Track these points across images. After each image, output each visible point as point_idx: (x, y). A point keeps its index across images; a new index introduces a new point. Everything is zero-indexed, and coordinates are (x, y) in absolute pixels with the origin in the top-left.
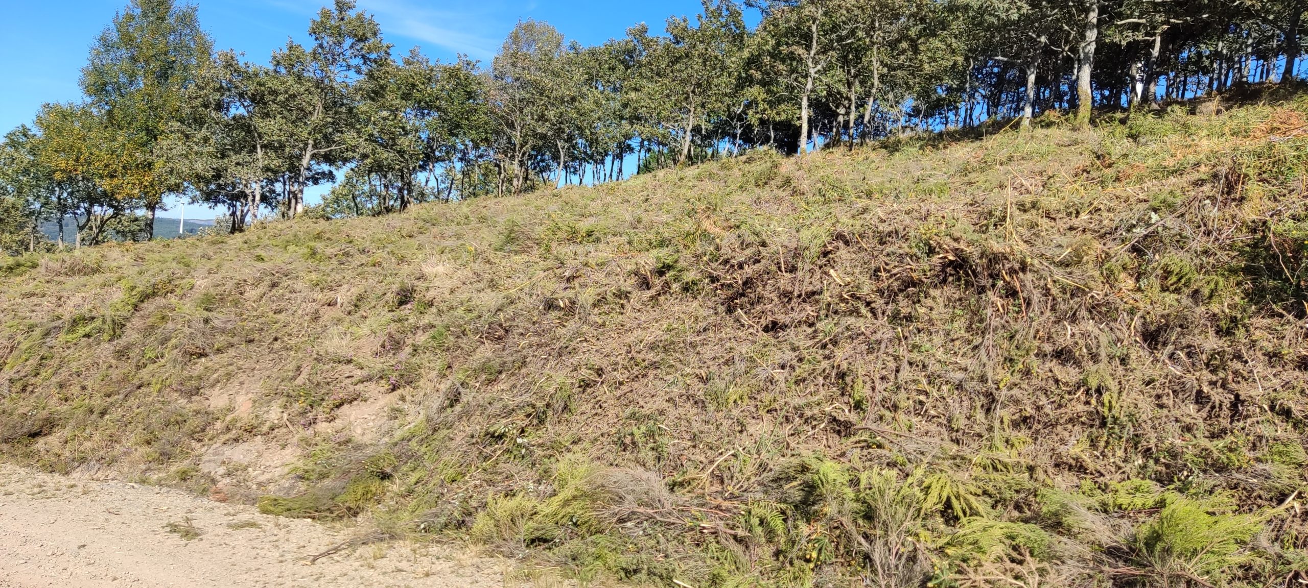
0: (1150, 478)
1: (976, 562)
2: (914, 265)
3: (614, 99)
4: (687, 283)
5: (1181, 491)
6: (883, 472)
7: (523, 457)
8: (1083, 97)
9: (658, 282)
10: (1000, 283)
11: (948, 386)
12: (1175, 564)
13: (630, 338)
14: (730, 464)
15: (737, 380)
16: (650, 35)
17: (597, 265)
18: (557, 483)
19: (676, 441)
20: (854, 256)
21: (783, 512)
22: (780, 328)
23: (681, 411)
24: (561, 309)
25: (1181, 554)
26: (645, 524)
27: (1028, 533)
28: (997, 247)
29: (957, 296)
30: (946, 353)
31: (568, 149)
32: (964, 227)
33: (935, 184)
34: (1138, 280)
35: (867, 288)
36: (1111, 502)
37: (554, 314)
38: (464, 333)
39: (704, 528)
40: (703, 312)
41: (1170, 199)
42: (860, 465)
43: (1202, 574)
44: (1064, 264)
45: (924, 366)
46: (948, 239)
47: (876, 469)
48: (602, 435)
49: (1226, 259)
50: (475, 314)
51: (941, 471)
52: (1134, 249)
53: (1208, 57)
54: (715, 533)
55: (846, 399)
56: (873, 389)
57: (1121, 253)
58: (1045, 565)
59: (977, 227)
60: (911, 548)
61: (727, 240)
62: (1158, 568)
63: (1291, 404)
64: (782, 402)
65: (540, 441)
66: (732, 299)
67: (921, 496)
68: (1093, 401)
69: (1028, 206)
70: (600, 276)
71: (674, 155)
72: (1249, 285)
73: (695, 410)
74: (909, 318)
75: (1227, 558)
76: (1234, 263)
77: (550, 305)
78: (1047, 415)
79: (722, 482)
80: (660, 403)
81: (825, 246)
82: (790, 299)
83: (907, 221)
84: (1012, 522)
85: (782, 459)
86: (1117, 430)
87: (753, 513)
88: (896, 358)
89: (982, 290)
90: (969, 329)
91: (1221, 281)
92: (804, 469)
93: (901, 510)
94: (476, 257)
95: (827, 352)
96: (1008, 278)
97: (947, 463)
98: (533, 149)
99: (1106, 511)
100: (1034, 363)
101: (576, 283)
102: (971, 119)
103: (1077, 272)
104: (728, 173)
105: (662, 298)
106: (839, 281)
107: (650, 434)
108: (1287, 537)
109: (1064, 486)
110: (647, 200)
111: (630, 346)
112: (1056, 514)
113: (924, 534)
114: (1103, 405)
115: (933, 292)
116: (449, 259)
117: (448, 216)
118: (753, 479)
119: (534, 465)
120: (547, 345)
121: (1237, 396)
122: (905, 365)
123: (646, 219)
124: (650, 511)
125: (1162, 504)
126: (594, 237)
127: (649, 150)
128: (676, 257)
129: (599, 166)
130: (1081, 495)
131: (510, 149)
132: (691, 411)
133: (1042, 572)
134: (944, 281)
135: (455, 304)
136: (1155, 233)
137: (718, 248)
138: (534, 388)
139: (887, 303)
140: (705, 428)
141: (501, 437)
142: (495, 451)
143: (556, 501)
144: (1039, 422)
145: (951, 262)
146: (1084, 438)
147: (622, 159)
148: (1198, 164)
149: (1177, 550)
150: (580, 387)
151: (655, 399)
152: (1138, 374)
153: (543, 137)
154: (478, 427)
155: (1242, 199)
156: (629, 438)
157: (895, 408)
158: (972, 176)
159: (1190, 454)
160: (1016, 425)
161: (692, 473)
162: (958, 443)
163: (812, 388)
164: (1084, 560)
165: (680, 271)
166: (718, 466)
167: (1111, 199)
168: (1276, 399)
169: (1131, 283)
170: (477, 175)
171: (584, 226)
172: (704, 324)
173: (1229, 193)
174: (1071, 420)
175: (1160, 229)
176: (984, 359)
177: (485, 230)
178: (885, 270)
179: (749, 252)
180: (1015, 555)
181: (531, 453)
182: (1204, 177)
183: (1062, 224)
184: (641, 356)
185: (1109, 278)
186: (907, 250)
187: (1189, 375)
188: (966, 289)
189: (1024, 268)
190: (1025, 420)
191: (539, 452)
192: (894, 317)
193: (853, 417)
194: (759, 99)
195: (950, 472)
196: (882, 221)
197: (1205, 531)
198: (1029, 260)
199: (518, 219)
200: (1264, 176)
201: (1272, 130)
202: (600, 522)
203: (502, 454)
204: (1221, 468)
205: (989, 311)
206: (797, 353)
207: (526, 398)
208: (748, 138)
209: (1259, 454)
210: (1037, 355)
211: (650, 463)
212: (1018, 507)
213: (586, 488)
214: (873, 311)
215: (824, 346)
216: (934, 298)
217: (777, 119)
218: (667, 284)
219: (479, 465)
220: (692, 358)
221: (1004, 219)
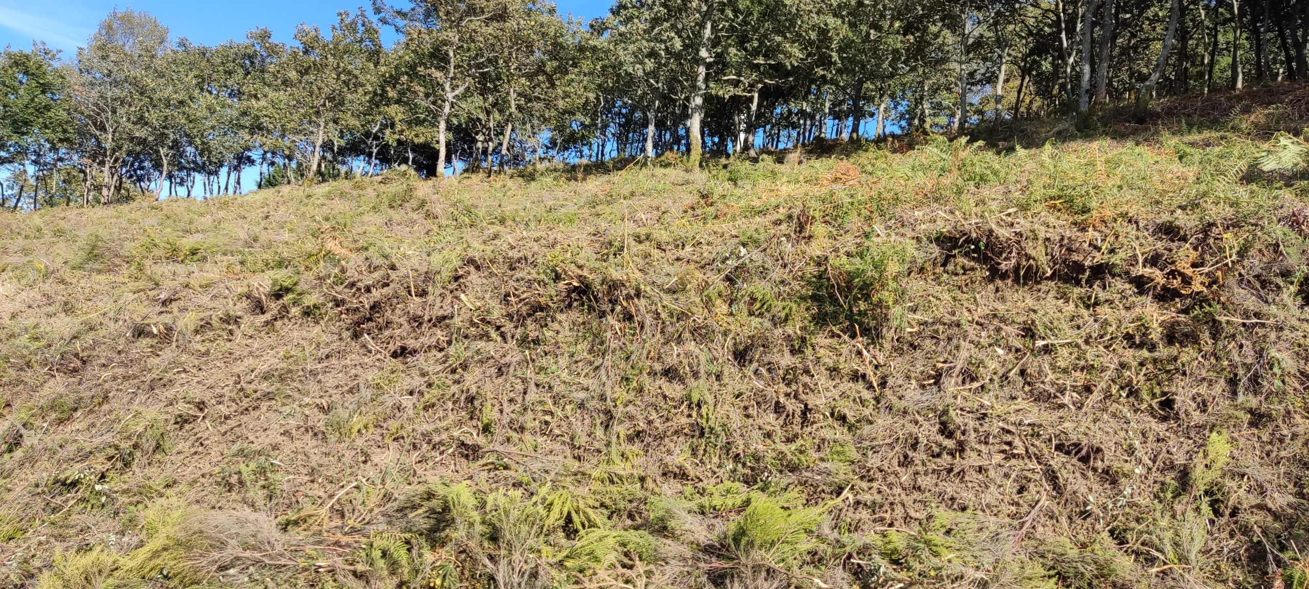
0: (739, 480)
1: (591, 572)
2: (542, 291)
3: (230, 106)
4: (308, 307)
5: (763, 490)
6: (509, 493)
7: (103, 506)
8: (694, 142)
9: (274, 307)
10: (618, 308)
11: (572, 406)
12: (757, 555)
13: (239, 368)
14: (352, 496)
15: (363, 408)
16: (274, 40)
17: (201, 286)
18: (144, 532)
19: (291, 477)
20: (485, 281)
21: (408, 542)
22: (410, 353)
23: (298, 444)
24: (155, 336)
25: (761, 546)
26: (252, 569)
27: (639, 539)
28: (616, 274)
29: (581, 320)
30: (570, 374)
31: (174, 155)
32: (587, 256)
33: (566, 215)
34: (730, 305)
35: (497, 312)
36: (707, 505)
37: (144, 342)
38: (29, 365)
39: (320, 567)
40: (325, 338)
41: (755, 236)
42: (485, 487)
43: (778, 562)
44: (672, 291)
45: (550, 387)
46: (573, 266)
47: (502, 490)
48: (203, 476)
49: (798, 288)
50: (44, 342)
51: (564, 487)
52: (728, 279)
53: (796, 114)
54: (332, 571)
55: (474, 422)
56: (501, 411)
57: (717, 282)
58: (652, 567)
59: (599, 256)
60: (533, 565)
61: (354, 263)
62: (743, 560)
63: (846, 411)
64: (410, 429)
65: (125, 487)
66: (358, 324)
67: (543, 512)
68: (694, 414)
69: (643, 237)
70: (205, 300)
71: (301, 172)
72: (815, 311)
73: (314, 442)
74: (536, 342)
75: (798, 546)
76: (804, 292)
77: (140, 332)
78: (657, 428)
79: (343, 516)
80: (274, 436)
81: (456, 270)
82: (421, 324)
83: (536, 248)
84: (626, 530)
85: (408, 487)
86: (713, 440)
87: (375, 545)
88: (524, 381)
89: (602, 314)
90: (591, 351)
91: (794, 307)
92: (430, 496)
93: (525, 528)
94: (47, 275)
95: (457, 376)
96: (625, 304)
97: (569, 479)
98: (128, 155)
99: (703, 513)
100: (646, 380)
101: (174, 306)
102: (603, 155)
103: (682, 298)
104: (361, 192)
105: (278, 324)
106: (469, 305)
107: (262, 471)
108: (843, 524)
109: (669, 493)
110: (267, 217)
111: (239, 377)
112: (662, 519)
113: (546, 550)
114: (702, 417)
115: (559, 316)
116: (10, 278)
117: (14, 227)
118: (376, 511)
119: (116, 513)
120: (136, 377)
121: (806, 405)
122: (532, 387)
123: (264, 237)
124: (257, 555)
125: (748, 502)
126: (199, 256)
127: (273, 164)
128: (295, 279)
129: (212, 178)
130: (683, 500)
131: (98, 155)
132: (309, 442)
133: (649, 574)
134: (570, 306)
135: (17, 330)
136: (744, 264)
137: (343, 271)
138: (118, 427)
139: (516, 327)
140: (325, 460)
141: (74, 484)
142: (67, 501)
143: (142, 554)
144: (650, 435)
145: (576, 288)
146: (686, 447)
147: (239, 172)
148: (778, 207)
149: (758, 542)
150: (177, 423)
151: (268, 432)
152: (730, 388)
153: (143, 142)
154: (44, 474)
155: (810, 237)
156: (236, 477)
157: (522, 429)
158: (599, 208)
159: (770, 456)
160: (630, 439)
161: (308, 509)
162: (580, 460)
163: (441, 414)
164: (685, 559)
165: (299, 294)
166: (339, 499)
167: (710, 235)
168: (835, 407)
169: (725, 308)
170: (56, 180)
171: (187, 243)
172: (327, 351)
173: (800, 232)
174: (676, 432)
175: (747, 261)
176: (604, 379)
177: (62, 245)
178: (514, 295)
179: (377, 275)
180: (626, 561)
181: (114, 501)
182: (782, 218)
183: (671, 255)
184: (253, 386)
185: (708, 304)
186: (535, 276)
187: (769, 389)
188: (589, 313)
189: (638, 295)
190: (638, 434)
191: (125, 499)
192: (523, 341)
193: (481, 440)
194: (397, 119)
195: (572, 488)
196: (512, 248)
197: (781, 524)
198: (642, 287)
199: (103, 233)
200: (827, 218)
201: (836, 180)
202: (196, 572)
203: (77, 503)
204: (793, 468)
205: (609, 334)
206: (426, 379)
207: (108, 438)
208: (385, 158)
209: (822, 455)
210: (649, 374)
211: (260, 503)
212: (631, 516)
213: (181, 535)
214: (503, 335)
215: (454, 371)
216: (560, 322)
217: (416, 141)
218: (285, 307)
219: (45, 518)
220: (313, 386)
221: (621, 249)
